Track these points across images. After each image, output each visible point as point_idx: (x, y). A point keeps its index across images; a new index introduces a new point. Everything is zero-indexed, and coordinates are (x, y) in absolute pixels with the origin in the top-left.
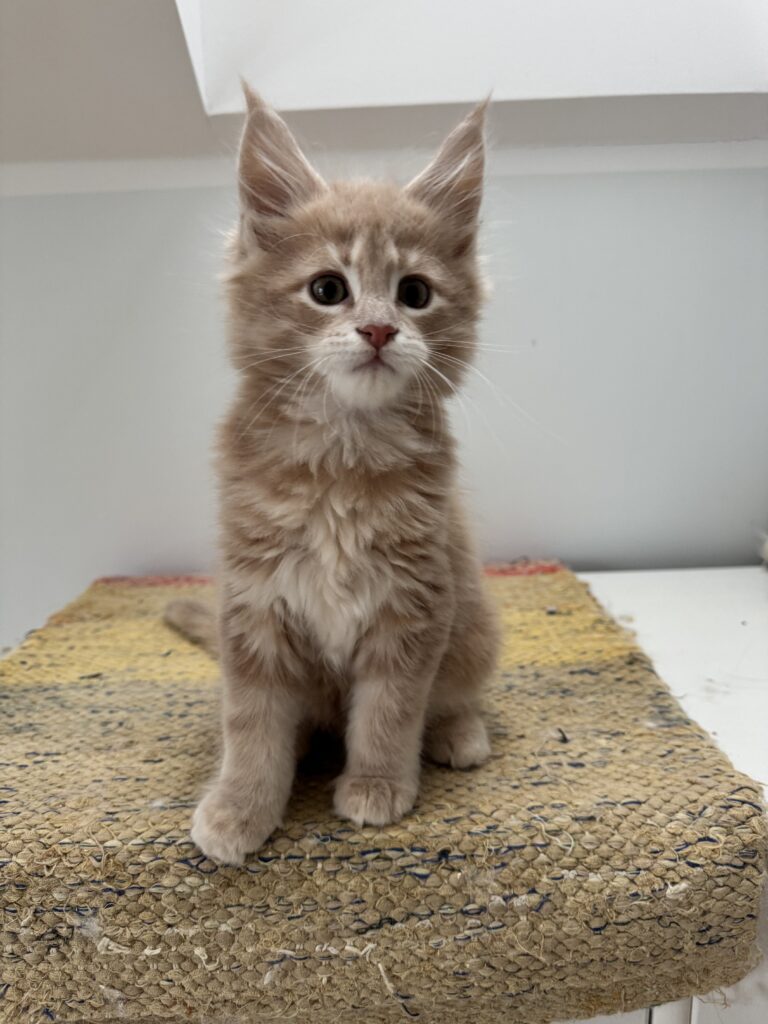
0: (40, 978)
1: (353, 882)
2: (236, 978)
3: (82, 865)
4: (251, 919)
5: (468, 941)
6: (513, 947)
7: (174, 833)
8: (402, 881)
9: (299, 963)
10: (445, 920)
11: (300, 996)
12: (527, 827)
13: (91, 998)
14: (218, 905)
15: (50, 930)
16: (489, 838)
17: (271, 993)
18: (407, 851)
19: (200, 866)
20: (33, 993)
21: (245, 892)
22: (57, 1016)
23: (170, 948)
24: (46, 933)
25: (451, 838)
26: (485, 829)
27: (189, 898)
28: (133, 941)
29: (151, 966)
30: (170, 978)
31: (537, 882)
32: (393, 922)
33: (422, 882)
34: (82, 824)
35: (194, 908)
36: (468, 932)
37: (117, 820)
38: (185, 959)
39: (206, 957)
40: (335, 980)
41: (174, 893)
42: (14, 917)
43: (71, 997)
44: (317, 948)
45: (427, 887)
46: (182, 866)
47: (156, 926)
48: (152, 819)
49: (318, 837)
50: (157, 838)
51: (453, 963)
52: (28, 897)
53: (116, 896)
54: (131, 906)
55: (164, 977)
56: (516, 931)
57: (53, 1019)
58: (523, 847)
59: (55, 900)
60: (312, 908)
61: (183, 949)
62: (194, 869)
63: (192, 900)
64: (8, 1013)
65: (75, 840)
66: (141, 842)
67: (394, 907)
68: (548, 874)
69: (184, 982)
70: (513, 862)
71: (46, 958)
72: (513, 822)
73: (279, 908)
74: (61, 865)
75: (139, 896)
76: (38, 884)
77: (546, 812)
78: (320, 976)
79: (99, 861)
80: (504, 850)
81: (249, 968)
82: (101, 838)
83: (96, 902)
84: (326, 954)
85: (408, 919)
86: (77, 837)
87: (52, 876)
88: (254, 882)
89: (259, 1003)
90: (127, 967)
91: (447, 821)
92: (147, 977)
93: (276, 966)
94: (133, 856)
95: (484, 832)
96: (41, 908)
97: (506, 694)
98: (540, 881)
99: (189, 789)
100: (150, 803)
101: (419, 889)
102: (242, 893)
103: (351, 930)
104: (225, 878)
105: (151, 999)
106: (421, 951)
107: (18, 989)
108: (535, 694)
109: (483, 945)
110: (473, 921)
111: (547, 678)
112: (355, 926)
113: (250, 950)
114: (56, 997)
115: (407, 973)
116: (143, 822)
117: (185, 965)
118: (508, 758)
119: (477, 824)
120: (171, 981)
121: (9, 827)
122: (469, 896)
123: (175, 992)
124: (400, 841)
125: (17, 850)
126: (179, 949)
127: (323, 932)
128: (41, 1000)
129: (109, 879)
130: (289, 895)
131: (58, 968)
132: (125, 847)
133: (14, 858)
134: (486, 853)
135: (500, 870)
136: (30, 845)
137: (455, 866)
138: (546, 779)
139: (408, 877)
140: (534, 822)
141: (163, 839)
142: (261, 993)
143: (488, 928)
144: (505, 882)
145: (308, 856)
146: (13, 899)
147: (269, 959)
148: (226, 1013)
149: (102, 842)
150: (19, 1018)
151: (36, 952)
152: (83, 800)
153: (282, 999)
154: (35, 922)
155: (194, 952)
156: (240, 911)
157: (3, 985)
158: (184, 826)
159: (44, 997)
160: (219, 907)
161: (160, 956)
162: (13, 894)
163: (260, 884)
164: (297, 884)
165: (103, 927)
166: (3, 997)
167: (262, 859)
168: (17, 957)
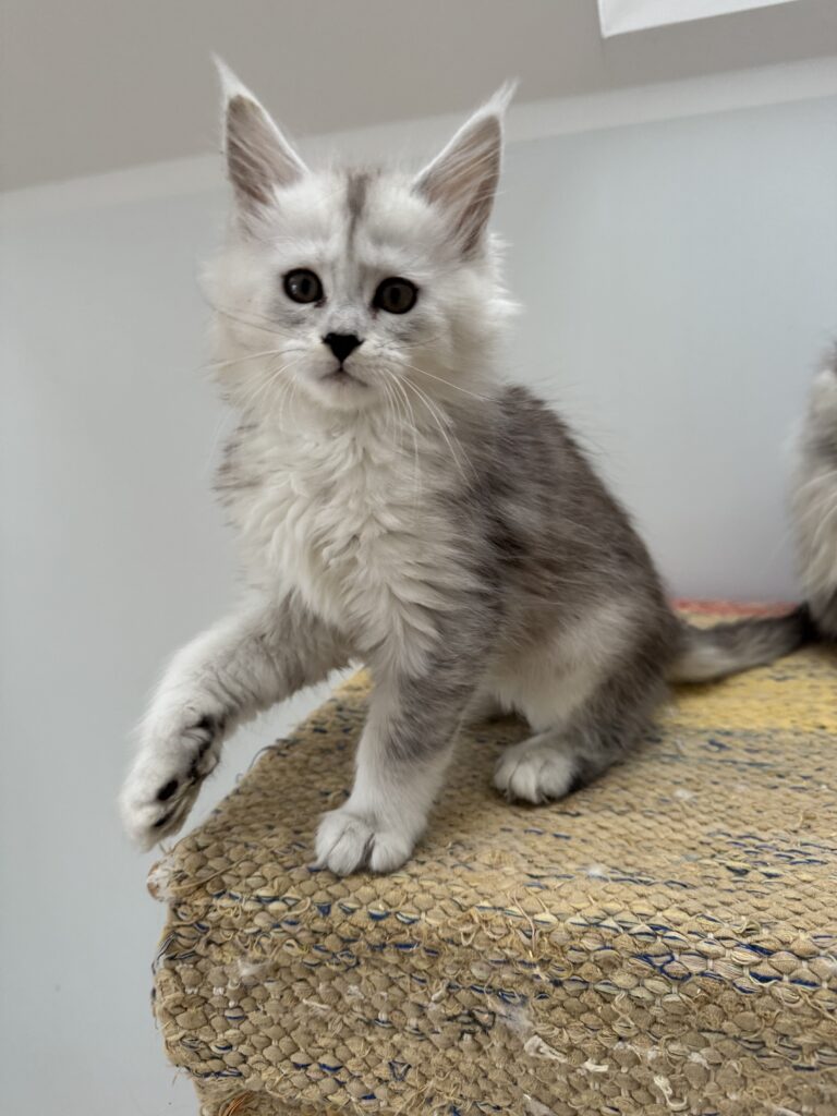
0: (449, 1067)
3: (508, 940)
4: (739, 1056)
7: (627, 917)
13: (509, 1106)
14: (689, 1025)
15: (466, 1012)
19: (667, 968)
20: (438, 1082)
21: (730, 1016)
23: (620, 1067)
24: (460, 1015)
27: (649, 1007)
28: (571, 1048)
29: (591, 1085)
30: (616, 1105)
34: (505, 886)
35: (655, 1022)
37: (546, 887)
38: (639, 1086)
39: (670, 1092)
41: (629, 996)
42: (423, 988)
43: (484, 1099)
46: (640, 963)
47: (602, 1035)
48: (593, 892)
50: (604, 919)
52: (440, 967)
53: (551, 986)
54: (571, 1003)
55: (608, 1103)
59: (474, 977)
60: (834, 1060)
61: (637, 1073)
62: (656, 971)
63: (654, 1011)
64: (408, 1100)
65: (500, 905)
66: (582, 921)
71: (456, 1043)
73: (780, 1050)
74: (480, 935)
75: (581, 992)
76: (453, 954)
79: (530, 937)
82: (530, 908)
83: (524, 989)
86: (500, 901)
87: (470, 947)
88: (744, 1005)
90: (558, 1078)
92: (584, 1097)
94: (573, 938)
96: (456, 984)
99: (630, 859)
100: (583, 869)
102: (725, 1016)
104: (702, 990)
107: (420, 1072)
113: (733, 1097)
114: (465, 1094)
116: (581, 894)
120: (617, 1110)
125: (426, 906)
126: (632, 1073)
128: (448, 1094)
129: (544, 963)
130: (798, 1036)
131: (470, 1060)
132: (562, 925)
133: (423, 915)
136: (442, 903)
141: (610, 922)
145: (825, 985)
146: (423, 966)
149: (531, 914)
150: (421, 1109)
151: (445, 1034)
152: (497, 855)
154: (448, 998)
155: (653, 1081)
156: (720, 1041)
157: (403, 1064)
158: (638, 909)
159: (452, 1091)
160: (691, 1028)
161: (605, 1076)
162: (422, 959)
163: (753, 1009)
164: (810, 1022)
165: (534, 1023)
166: (402, 1079)
167: (755, 976)
168: (423, 1034)
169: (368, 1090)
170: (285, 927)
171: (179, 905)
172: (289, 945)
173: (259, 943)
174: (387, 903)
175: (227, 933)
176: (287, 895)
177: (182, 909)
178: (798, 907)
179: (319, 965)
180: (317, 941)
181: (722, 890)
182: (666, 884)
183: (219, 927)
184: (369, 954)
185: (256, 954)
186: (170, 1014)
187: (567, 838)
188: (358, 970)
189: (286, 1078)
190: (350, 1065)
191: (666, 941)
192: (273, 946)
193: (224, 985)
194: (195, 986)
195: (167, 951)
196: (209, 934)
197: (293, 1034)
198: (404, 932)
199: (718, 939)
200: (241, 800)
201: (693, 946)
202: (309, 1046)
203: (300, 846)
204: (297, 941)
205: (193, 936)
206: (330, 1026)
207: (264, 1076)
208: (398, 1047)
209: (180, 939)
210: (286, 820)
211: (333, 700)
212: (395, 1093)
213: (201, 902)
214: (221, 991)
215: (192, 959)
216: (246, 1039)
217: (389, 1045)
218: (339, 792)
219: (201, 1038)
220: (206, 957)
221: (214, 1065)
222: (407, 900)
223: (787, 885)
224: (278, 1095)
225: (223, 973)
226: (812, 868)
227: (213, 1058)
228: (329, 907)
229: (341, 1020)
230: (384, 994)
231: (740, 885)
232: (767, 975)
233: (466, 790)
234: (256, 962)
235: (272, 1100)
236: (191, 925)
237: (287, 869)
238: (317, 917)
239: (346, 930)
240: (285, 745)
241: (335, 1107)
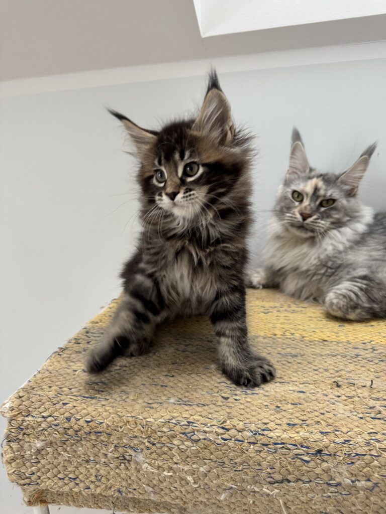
0: (117, 476)
1: (269, 458)
2: (207, 493)
3: (136, 430)
4: (216, 468)
5: (329, 498)
6: (354, 505)
7: (180, 419)
8: (296, 462)
9: (239, 492)
10: (317, 486)
11: (238, 507)
12: (368, 444)
13: (139, 489)
15: (122, 455)
16: (345, 447)
17: (224, 503)
18: (299, 446)
19: (192, 437)
20: (113, 481)
22: (124, 494)
23: (176, 473)
24: (120, 457)
25: (323, 444)
26: (343, 441)
27: (186, 451)
28: (159, 467)
29: (167, 480)
30: (176, 486)
31: (371, 476)
32: (289, 481)
33: (306, 464)
34: (137, 408)
35: (188, 457)
36: (329, 494)
37: (153, 408)
38: (183, 480)
39: (193, 481)
40: (257, 503)
41: (179, 448)
42: (105, 448)
43: (130, 486)
44: (249, 487)
45: (309, 468)
46: (183, 436)
47: (169, 462)
48: (169, 409)
49: (252, 432)
50: (171, 420)
51: (320, 507)
52: (111, 440)
53: (151, 445)
54: (159, 451)
55: (173, 486)
56: (357, 498)
57: (121, 494)
58: (365, 455)
59: (124, 442)
60: (247, 467)
61: (183, 475)
62: (188, 439)
63: (188, 453)
64: (102, 488)
65: (133, 415)
66: (164, 421)
67: (290, 474)
68: (378, 472)
69: (182, 490)
70: (358, 463)
71: (119, 467)
72: (359, 439)
73: (230, 465)
74: (126, 427)
75: (162, 447)
76: (116, 435)
77: (379, 437)
78: (249, 500)
79: (143, 428)
80: (353, 455)
81: (214, 489)
82: (145, 416)
83: (142, 447)
84: (253, 490)
85: (297, 482)
87: (122, 432)
88: (218, 449)
89: (218, 506)
90: (156, 478)
91: (322, 433)
92: (165, 484)
93: (227, 491)
94: (159, 428)
95: (342, 443)
96: (118, 445)
97: (354, 360)
98: (373, 475)
99: (187, 395)
100: (168, 399)
101: (304, 468)
102: (212, 453)
103: (266, 481)
104: (204, 445)
105: (166, 494)
106: (303, 498)
107: (106, 478)
108: (372, 361)
109: (338, 502)
110: (333, 489)
111: (378, 352)
112: (269, 480)
113: (214, 482)
114: (123, 485)
115: (295, 507)
116: (165, 410)
117: (183, 482)
118: (356, 399)
119: (339, 438)
120: (176, 488)
121: (103, 405)
122: (331, 476)
123: (178, 493)
124: (295, 440)
125: (107, 417)
126: (180, 475)
127: (252, 480)
128: (117, 485)
129: (149, 437)
130: (235, 459)
131: (124, 473)
132: (156, 422)
133: (105, 421)
134: (343, 455)
135: (350, 465)
136: (113, 415)
137: (325, 459)
138: (378, 416)
139: (299, 460)
140: (372, 441)
141: (174, 421)
142: (219, 501)
143: (341, 494)
144: (353, 472)
145: (246, 441)
146: (105, 439)
147: (224, 487)
148: (202, 507)
149: (146, 418)
150: (107, 492)
151: (115, 464)
152: (137, 395)
153: (229, 506)
154: (115, 451)
155: (187, 478)
156: (210, 463)
157: (100, 475)
158: (184, 416)
159: (118, 484)
160: (200, 458)
161: (171, 476)
162: (105, 437)
163: (221, 451)
164: (240, 454)
165: (145, 458)
166: (100, 480)
167: (222, 439)
168: (107, 464)
169: (87, 486)
170: (54, 427)
171: (11, 420)
172: (55, 434)
173: (44, 434)
174: (92, 416)
175: (31, 430)
176: (54, 415)
177: (13, 422)
178: (242, 412)
179: (67, 440)
180: (66, 432)
181: (217, 406)
182: (197, 405)
183: (28, 428)
184: (85, 436)
185: (43, 438)
186: (9, 462)
187: (166, 386)
188: (82, 442)
189: (56, 484)
190: (80, 477)
191: (194, 428)
192: (49, 434)
193: (30, 450)
194: (18, 451)
195: (7, 438)
196: (24, 431)
197: (58, 467)
198: (98, 427)
199: (211, 426)
200: (39, 376)
201: (202, 429)
202: (65, 471)
203: (60, 394)
204: (58, 432)
205: (18, 432)
206: (72, 463)
207: (47, 484)
208: (98, 469)
209: (12, 434)
210: (57, 383)
211: (85, 328)
212: (98, 486)
213: (20, 419)
214: (29, 452)
215: (18, 441)
216: (40, 470)
217: (94, 469)
218: (80, 370)
219: (22, 471)
220: (23, 440)
221: (27, 481)
222: (100, 415)
223: (241, 403)
224: (53, 490)
225: (30, 446)
226: (252, 396)
227: (27, 478)
228: (70, 419)
229: (77, 460)
230: (92, 450)
231: (224, 403)
232: (226, 438)
233: (132, 367)
234: (43, 441)
235: (52, 492)
236: (17, 428)
237: (54, 404)
238: (66, 422)
239: (76, 427)
240: (62, 350)
241: (76, 493)
